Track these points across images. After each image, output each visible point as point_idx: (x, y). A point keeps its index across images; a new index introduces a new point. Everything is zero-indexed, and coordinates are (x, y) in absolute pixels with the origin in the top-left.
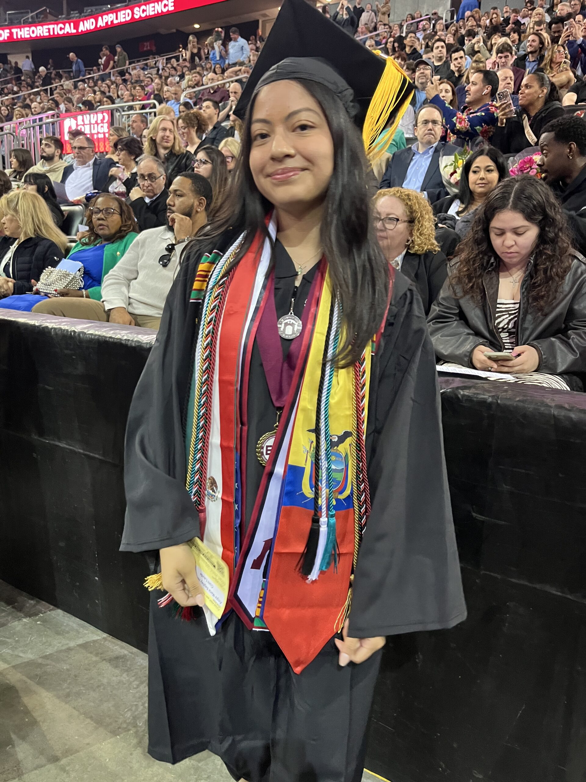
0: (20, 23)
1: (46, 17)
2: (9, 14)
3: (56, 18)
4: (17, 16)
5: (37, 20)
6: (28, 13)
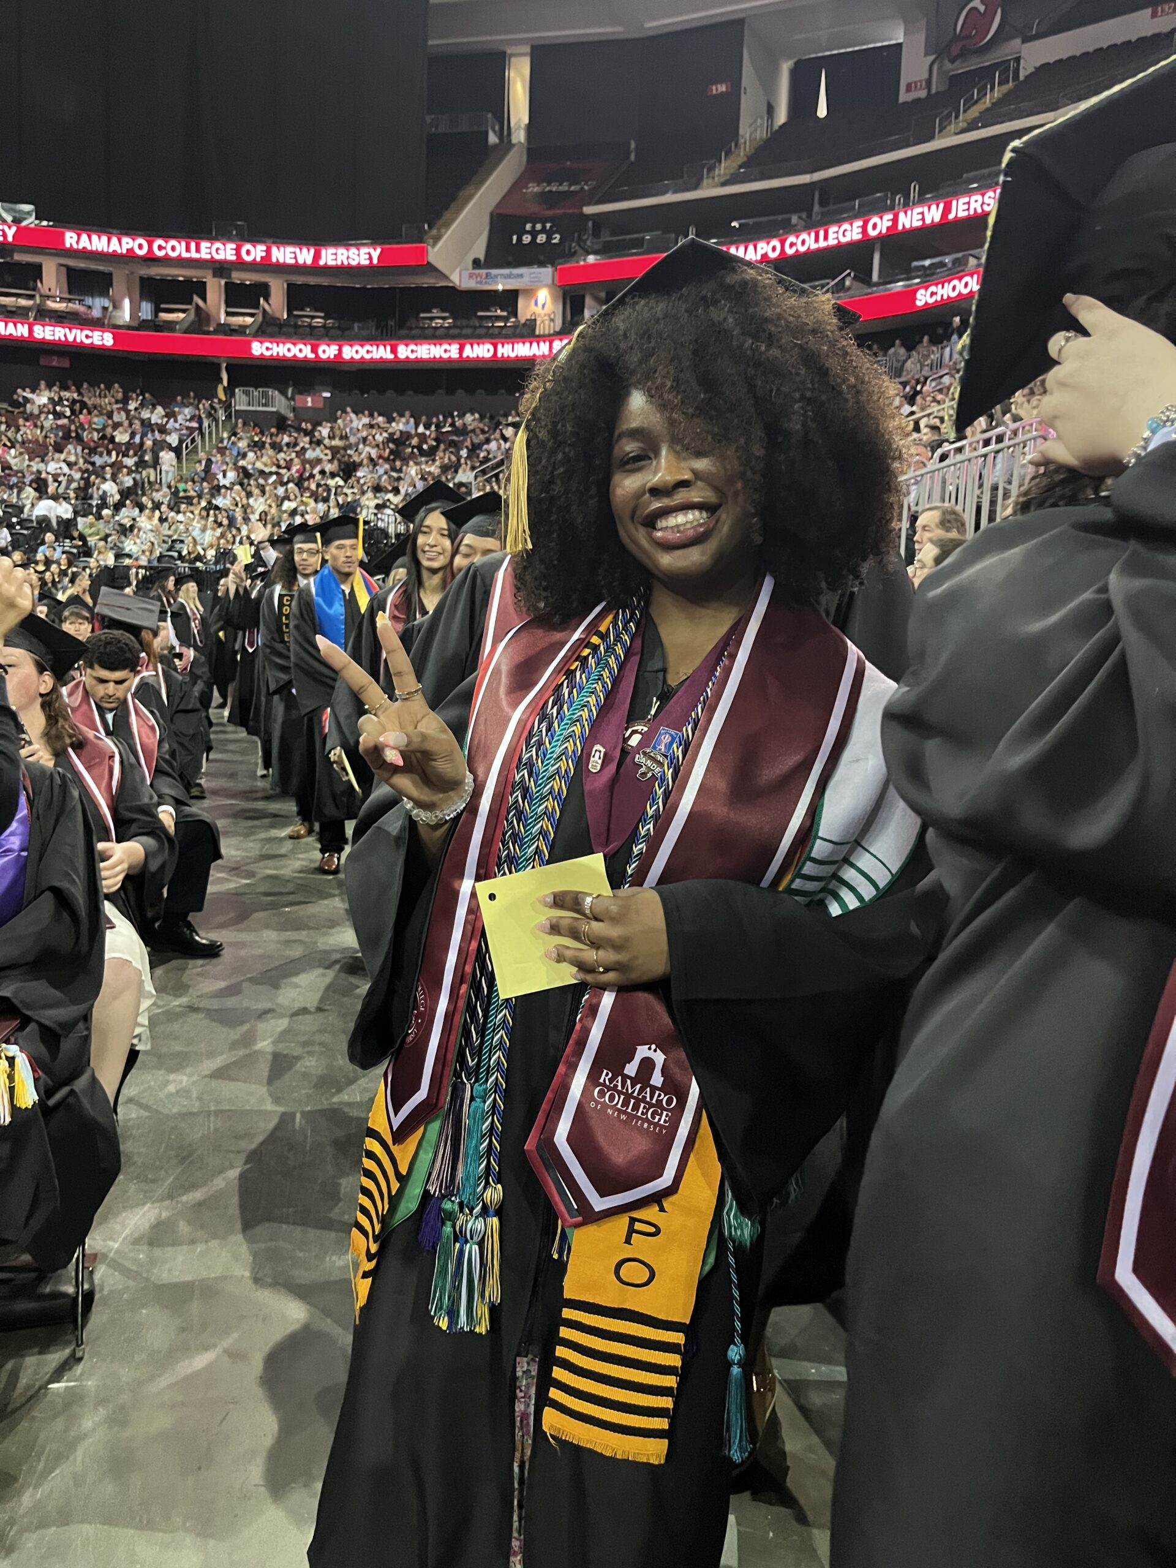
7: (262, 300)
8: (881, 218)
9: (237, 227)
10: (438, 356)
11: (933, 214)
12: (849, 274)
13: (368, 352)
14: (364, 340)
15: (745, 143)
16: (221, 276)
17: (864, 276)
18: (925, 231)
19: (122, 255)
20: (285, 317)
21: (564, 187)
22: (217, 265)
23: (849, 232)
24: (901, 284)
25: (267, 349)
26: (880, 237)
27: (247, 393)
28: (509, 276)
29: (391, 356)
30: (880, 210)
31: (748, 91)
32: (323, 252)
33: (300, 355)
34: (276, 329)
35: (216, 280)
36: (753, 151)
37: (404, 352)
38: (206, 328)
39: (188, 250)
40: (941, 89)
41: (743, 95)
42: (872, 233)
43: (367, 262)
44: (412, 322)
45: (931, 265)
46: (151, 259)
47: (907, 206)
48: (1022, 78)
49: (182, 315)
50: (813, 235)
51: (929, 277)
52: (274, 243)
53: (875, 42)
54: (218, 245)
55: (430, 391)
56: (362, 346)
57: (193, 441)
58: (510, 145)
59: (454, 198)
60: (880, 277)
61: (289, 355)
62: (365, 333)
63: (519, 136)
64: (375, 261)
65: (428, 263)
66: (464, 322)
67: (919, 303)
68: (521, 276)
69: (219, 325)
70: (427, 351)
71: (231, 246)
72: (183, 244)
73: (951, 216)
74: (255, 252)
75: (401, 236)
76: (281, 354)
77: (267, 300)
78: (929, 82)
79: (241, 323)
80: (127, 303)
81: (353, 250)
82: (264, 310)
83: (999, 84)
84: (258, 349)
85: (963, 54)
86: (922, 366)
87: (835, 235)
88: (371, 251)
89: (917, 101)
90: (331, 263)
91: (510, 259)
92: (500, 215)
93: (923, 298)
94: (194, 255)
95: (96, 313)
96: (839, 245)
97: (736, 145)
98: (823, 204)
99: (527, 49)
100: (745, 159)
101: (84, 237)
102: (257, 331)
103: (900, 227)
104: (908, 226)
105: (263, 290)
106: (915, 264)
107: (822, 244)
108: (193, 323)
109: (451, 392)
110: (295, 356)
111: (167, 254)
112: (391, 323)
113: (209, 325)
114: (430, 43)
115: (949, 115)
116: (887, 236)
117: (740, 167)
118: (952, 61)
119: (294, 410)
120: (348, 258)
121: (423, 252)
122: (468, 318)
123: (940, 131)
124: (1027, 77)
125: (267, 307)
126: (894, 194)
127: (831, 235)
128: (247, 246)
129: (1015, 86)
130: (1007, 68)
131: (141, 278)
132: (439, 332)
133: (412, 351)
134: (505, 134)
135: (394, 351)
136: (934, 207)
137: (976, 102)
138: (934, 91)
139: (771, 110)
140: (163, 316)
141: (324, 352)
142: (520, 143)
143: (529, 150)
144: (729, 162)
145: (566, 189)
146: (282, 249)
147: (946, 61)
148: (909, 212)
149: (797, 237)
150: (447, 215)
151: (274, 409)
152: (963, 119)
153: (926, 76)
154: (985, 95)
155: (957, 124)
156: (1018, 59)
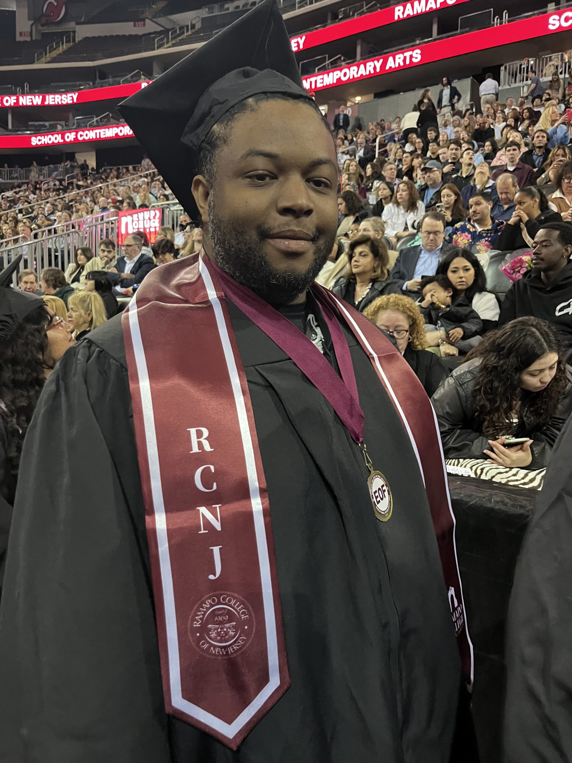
0: (86, 126)
1: (109, 121)
2: (77, 119)
3: (117, 122)
4: (84, 120)
5: (100, 124)
6: (93, 117)
8: (10, 97)
11: (37, 100)
17: (3, 125)
18: (33, 107)
24: (23, 132)
26: (10, 107)
30: (10, 94)
40: (37, 38)
42: (7, 105)
45: (39, 125)
47: (23, 94)
48: (77, 42)
51: (39, 131)
53: (5, 7)
60: (13, 127)
73: (46, 103)
78: (31, 33)
83: (66, 42)
85: (48, 23)
89: (26, 42)
93: (35, 141)
103: (21, 104)
104: (25, 104)
106: (30, 123)
115: (41, 53)
116: (14, 107)
123: (37, 60)
124: (79, 42)
126: (16, 86)
129: (74, 45)
130: (69, 35)
136: (37, 97)
137: (55, 49)
138: (34, 38)
147: (39, 25)
148: (25, 97)
152: (49, 56)
153: (29, 30)
154: (59, 46)
155: (46, 58)
156: (74, 32)
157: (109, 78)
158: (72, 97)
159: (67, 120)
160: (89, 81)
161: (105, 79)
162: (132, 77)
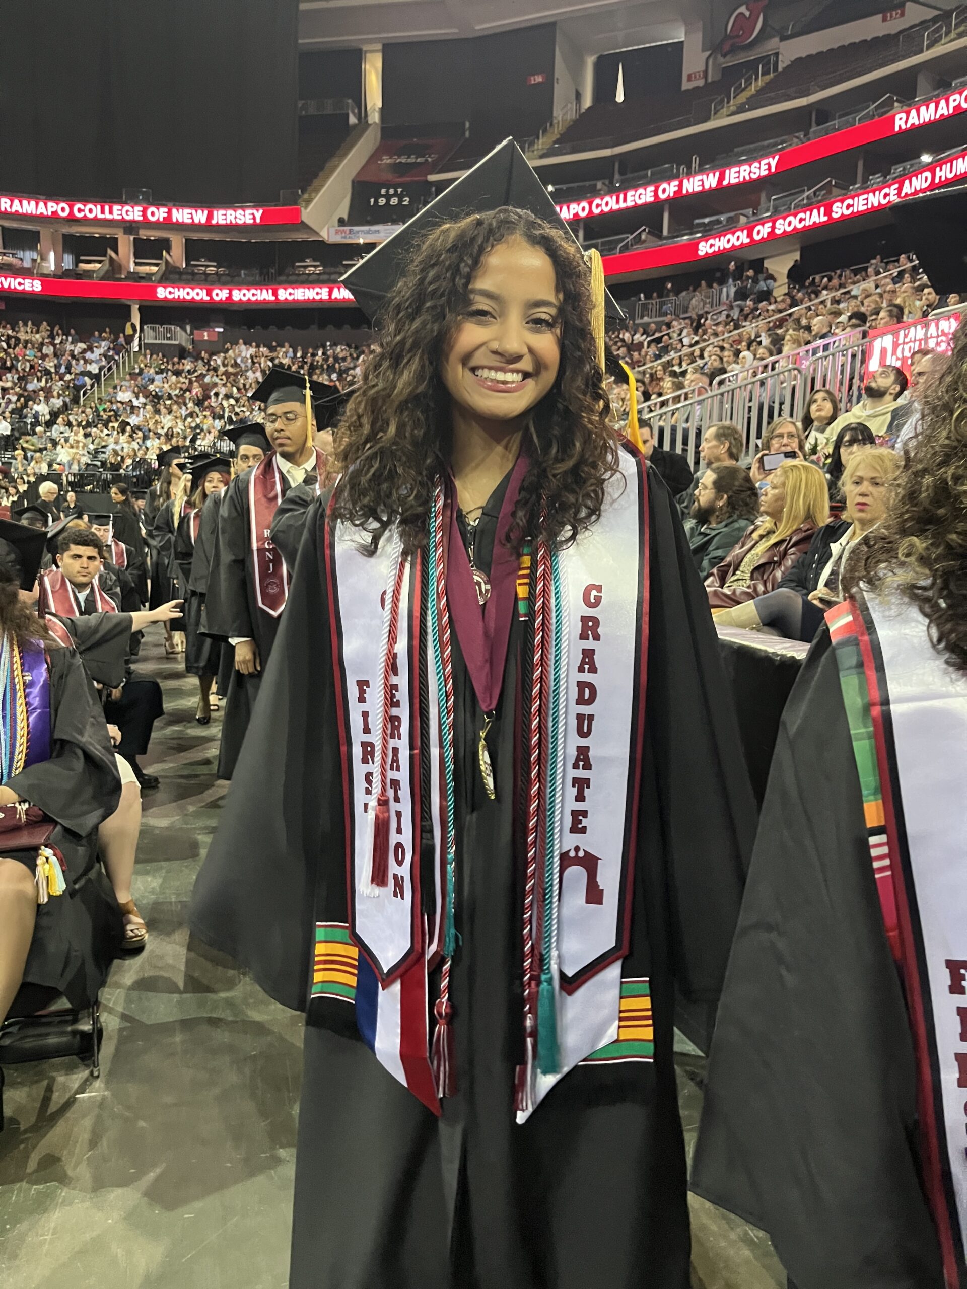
0: (790, 208)
1: (829, 192)
2: (774, 200)
3: (843, 192)
4: (784, 200)
5: (814, 200)
6: (803, 191)
7: (164, 252)
8: (669, 184)
9: (143, 193)
10: (311, 298)
11: (711, 181)
12: (644, 230)
13: (253, 295)
14: (249, 285)
15: (558, 123)
16: (131, 234)
17: (656, 231)
18: (704, 195)
19: (48, 217)
20: (184, 266)
21: (412, 160)
22: (128, 224)
23: (643, 196)
24: (686, 237)
25: (170, 293)
26: (668, 199)
27: (154, 329)
28: (368, 232)
29: (273, 298)
30: (668, 180)
31: (560, 81)
32: (215, 213)
33: (198, 298)
34: (177, 277)
35: (126, 236)
36: (564, 130)
37: (283, 294)
38: (117, 276)
39: (103, 212)
40: (716, 79)
41: (556, 85)
42: (662, 196)
43: (251, 221)
44: (289, 270)
45: (710, 222)
46: (72, 219)
47: (689, 175)
48: (780, 69)
49: (98, 266)
50: (614, 198)
51: (709, 232)
52: (174, 206)
53: (661, 41)
54: (127, 208)
55: (304, 326)
56: (248, 290)
57: (110, 369)
58: (368, 125)
59: (322, 168)
60: (669, 232)
61: (188, 298)
62: (251, 279)
63: (374, 117)
64: (258, 220)
65: (302, 222)
66: (333, 270)
67: (701, 253)
68: (378, 231)
69: (129, 273)
70: (302, 294)
71: (138, 209)
72: (99, 207)
73: (725, 183)
74: (158, 214)
75: (278, 200)
76: (181, 297)
77: (168, 252)
78: (706, 72)
79: (148, 271)
80: (52, 255)
81: (240, 212)
82: (167, 261)
83: (762, 75)
84: (162, 293)
85: (734, 50)
86: (705, 303)
87: (633, 198)
88: (255, 212)
89: (696, 89)
90: (221, 222)
91: (369, 218)
92: (358, 182)
93: (704, 249)
94: (108, 216)
95: (27, 264)
96: (636, 207)
97: (551, 125)
98: (622, 173)
99: (379, 47)
100: (558, 136)
101: (16, 202)
102: (161, 278)
103: (684, 192)
104: (690, 191)
105: (165, 244)
106: (697, 221)
107: (622, 205)
108: (107, 272)
109: (322, 326)
110: (193, 298)
111: (85, 215)
112: (273, 271)
113: (121, 274)
114: (300, 41)
115: (722, 100)
116: (673, 198)
117: (555, 142)
118: (724, 56)
119: (193, 342)
120: (236, 218)
121: (298, 213)
122: (336, 266)
123: (715, 114)
124: (785, 69)
125: (169, 258)
126: (679, 165)
127: (629, 198)
128: (152, 209)
129: (775, 76)
130: (768, 62)
131: (64, 235)
132: (311, 278)
133: (290, 294)
134: (362, 116)
135: (275, 293)
136: (711, 175)
137: (744, 90)
138: (710, 80)
139: (578, 96)
140: (83, 266)
141: (217, 295)
142: (375, 123)
143: (383, 130)
144: (545, 139)
145: (414, 160)
146: (181, 211)
147: (719, 56)
148: (691, 179)
149: (602, 199)
150: (316, 182)
151: (177, 343)
152: (733, 103)
153: (703, 68)
154: (751, 83)
155: (729, 107)
156: (777, 54)
157: (834, 120)
158: (769, 164)
159: (755, 206)
160: (798, 132)
161: (827, 122)
162: (877, 108)
